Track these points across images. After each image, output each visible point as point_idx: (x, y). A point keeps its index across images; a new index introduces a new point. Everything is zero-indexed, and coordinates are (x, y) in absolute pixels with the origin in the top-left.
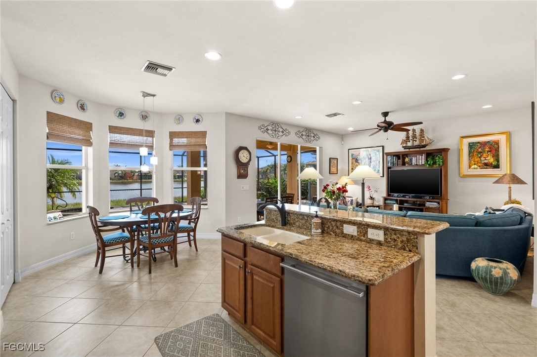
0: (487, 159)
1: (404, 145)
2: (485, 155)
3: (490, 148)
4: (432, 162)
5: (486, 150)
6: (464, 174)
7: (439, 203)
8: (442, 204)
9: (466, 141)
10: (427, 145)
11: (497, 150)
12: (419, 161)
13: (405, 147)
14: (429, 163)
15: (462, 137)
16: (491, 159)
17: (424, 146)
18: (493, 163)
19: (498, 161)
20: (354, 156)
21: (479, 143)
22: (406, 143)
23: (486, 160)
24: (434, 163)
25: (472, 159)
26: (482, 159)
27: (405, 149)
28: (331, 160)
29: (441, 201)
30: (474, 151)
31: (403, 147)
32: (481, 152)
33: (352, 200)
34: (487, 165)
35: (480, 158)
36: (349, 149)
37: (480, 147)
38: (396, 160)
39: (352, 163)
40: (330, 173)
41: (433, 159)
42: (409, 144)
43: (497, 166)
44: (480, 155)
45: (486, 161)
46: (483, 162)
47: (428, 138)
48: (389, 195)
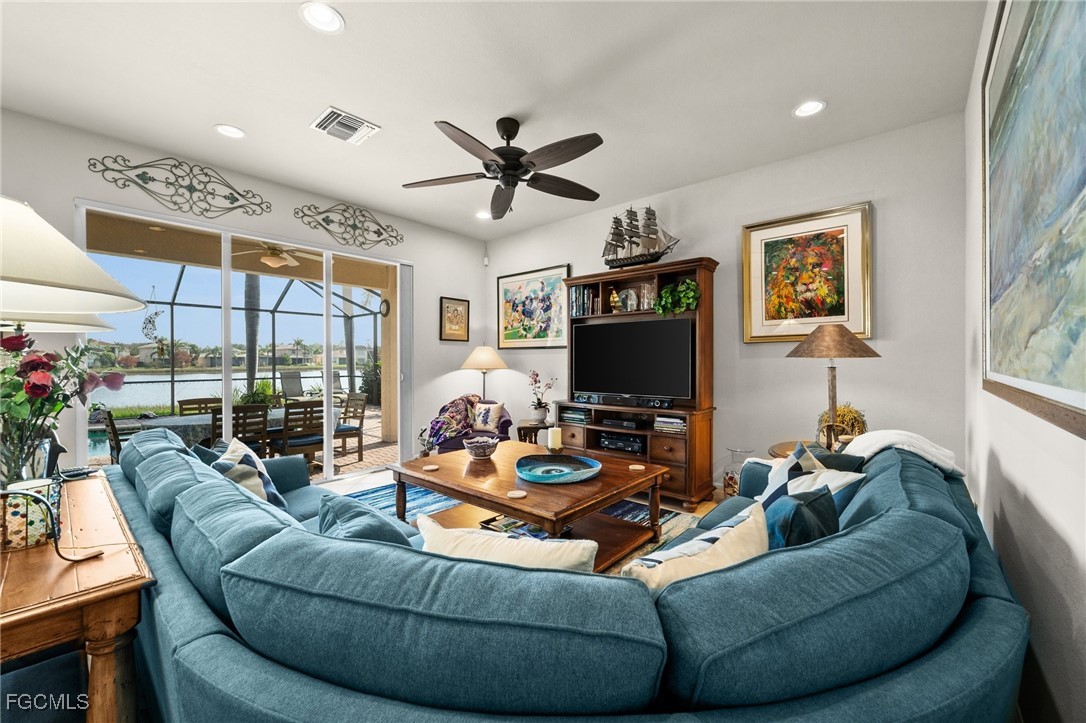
0: (811, 287)
1: (610, 257)
2: (805, 276)
3: (820, 255)
4: (670, 300)
5: (811, 260)
6: (754, 335)
7: (683, 419)
8: (691, 423)
9: (759, 238)
10: (663, 254)
11: (838, 261)
12: (643, 300)
13: (612, 261)
14: (663, 303)
15: (747, 228)
16: (821, 290)
17: (656, 257)
18: (828, 300)
19: (840, 292)
20: (509, 295)
21: (790, 241)
22: (616, 252)
23: (808, 290)
24: (676, 303)
25: (773, 289)
26: (800, 288)
27: (611, 268)
28: (445, 304)
29: (691, 415)
30: (778, 267)
31: (608, 262)
32: (797, 269)
33: (488, 411)
34: (811, 308)
35: (793, 284)
36: (499, 278)
37: (794, 254)
38: (589, 299)
39: (506, 313)
40: (441, 339)
41: (673, 292)
42: (622, 254)
43: (838, 309)
44: (792, 278)
45: (809, 295)
46: (800, 298)
47: (665, 234)
48: (572, 398)
